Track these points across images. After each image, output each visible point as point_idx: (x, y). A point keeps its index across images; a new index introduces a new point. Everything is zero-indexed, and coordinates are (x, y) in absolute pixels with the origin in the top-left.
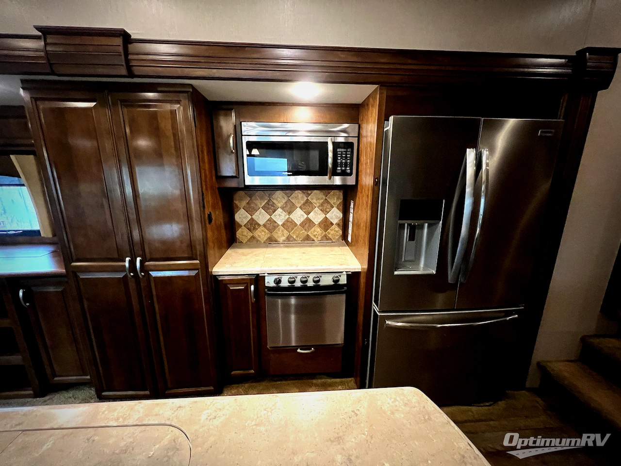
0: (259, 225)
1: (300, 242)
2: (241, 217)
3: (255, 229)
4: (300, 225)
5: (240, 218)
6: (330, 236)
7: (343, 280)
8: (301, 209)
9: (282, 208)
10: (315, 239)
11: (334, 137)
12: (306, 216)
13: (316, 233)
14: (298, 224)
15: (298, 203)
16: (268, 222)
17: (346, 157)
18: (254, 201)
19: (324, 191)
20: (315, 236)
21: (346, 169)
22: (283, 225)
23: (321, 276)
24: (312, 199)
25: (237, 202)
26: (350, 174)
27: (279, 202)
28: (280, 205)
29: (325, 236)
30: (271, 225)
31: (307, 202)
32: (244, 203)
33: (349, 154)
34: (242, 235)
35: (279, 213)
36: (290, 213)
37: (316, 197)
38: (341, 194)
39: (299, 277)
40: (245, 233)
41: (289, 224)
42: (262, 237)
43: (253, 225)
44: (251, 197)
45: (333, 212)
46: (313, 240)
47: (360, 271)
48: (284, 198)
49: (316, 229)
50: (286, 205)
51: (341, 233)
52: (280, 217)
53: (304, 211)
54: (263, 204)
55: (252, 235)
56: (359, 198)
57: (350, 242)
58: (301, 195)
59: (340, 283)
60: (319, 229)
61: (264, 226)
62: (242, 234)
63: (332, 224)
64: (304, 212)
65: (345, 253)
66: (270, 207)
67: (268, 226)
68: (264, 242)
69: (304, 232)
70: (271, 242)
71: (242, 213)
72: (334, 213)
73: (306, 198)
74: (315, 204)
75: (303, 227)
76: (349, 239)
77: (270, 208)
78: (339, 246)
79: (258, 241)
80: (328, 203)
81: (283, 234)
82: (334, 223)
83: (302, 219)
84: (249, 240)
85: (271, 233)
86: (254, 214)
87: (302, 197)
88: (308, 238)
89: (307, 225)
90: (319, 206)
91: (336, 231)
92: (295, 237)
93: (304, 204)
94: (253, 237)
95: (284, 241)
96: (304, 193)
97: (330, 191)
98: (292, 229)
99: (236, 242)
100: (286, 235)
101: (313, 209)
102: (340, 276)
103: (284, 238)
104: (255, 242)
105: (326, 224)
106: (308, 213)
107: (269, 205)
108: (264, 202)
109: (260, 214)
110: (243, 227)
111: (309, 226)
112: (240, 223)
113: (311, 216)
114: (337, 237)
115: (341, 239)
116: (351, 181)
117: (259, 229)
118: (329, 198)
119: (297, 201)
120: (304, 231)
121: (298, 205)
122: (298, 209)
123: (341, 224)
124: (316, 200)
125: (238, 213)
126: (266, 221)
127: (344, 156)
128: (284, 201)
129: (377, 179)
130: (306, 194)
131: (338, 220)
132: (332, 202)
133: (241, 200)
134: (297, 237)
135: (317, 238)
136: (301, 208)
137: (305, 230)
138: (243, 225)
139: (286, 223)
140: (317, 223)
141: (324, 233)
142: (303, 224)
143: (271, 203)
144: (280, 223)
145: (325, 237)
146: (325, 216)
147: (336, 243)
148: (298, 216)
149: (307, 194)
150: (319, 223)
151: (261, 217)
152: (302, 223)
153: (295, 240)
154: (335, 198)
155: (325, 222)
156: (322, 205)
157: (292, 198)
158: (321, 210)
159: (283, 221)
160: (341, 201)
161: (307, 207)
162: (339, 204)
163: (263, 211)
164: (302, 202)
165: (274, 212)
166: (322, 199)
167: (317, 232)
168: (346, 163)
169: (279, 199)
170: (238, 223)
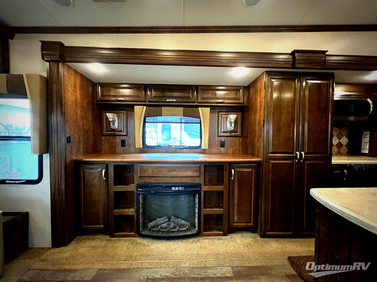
6: (341, 152)
38: (348, 129)
45: (343, 139)
51: (347, 150)
57: (367, 153)
60: (336, 148)
76: (365, 151)
80: (341, 134)
82: (344, 145)
91: (344, 149)
97: (342, 128)
101: (333, 137)
114: (345, 153)
123: (347, 146)
124: (335, 133)
131: (346, 143)
132: (343, 133)
135: (335, 153)
141: (338, 150)
146: (339, 141)
150: (336, 145)
154: (345, 132)
155: (339, 144)
156: (338, 135)
158: (338, 138)
162: (347, 134)
166: (338, 132)
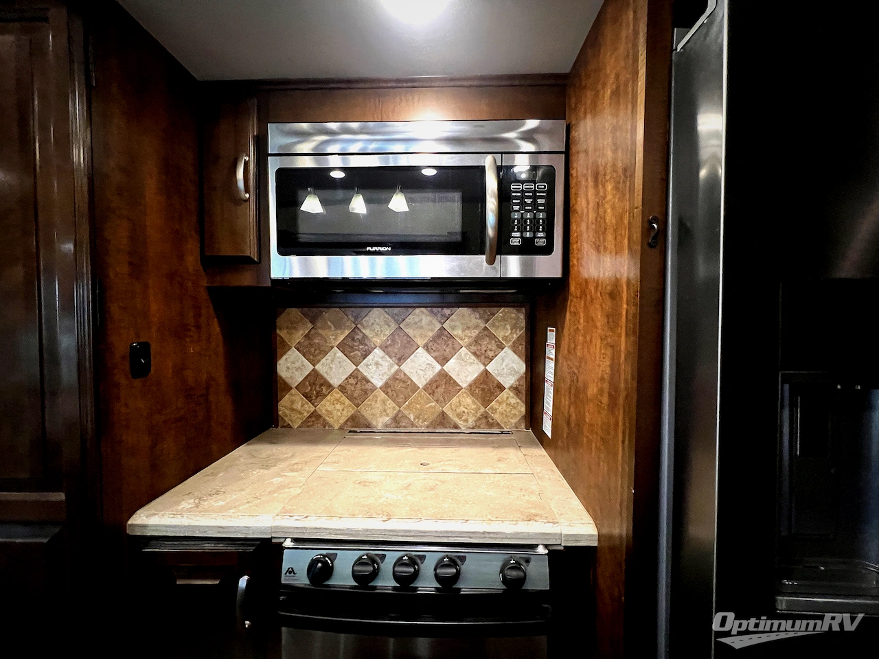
0: (330, 386)
1: (423, 430)
2: (292, 367)
3: (321, 395)
4: (425, 388)
5: (288, 368)
6: (497, 417)
7: (538, 576)
8: (427, 350)
9: (385, 348)
10: (460, 423)
11: (502, 153)
12: (438, 367)
13: (462, 408)
14: (421, 387)
15: (421, 336)
16: (352, 381)
17: (535, 205)
18: (320, 331)
19: (481, 310)
20: (459, 416)
21: (535, 237)
22: (386, 387)
23: (463, 559)
24: (453, 328)
25: (282, 333)
26: (548, 250)
27: (377, 335)
28: (378, 341)
29: (485, 416)
30: (357, 388)
31: (442, 335)
32: (299, 336)
33: (541, 197)
34: (293, 410)
35: (376, 359)
36: (401, 360)
37: (463, 322)
38: (522, 316)
39: (392, 557)
40: (298, 406)
41: (399, 386)
42: (336, 414)
43: (316, 387)
44: (313, 322)
45: (503, 360)
46: (456, 427)
47: (595, 544)
48: (389, 326)
49: (462, 399)
50: (393, 341)
51: (523, 409)
52: (378, 368)
53: (434, 354)
54: (341, 338)
55: (312, 409)
56: (575, 314)
57: (549, 434)
58: (429, 318)
59: (529, 586)
60: (469, 400)
61: (342, 388)
62: (292, 406)
63: (501, 388)
64: (435, 358)
65: (539, 469)
66: (357, 344)
67: (349, 388)
68: (341, 428)
69: (432, 407)
70: (357, 428)
71: (292, 358)
72: (507, 361)
73: (438, 326)
74: (461, 339)
75: (433, 393)
76: (547, 428)
77: (355, 348)
78: (518, 445)
79: (325, 424)
80: (492, 337)
81: (385, 410)
82: (507, 386)
83: (430, 375)
84: (305, 423)
85: (358, 406)
86: (319, 361)
87: (431, 323)
88: (443, 419)
89: (441, 390)
90: (470, 344)
91: (510, 407)
92: (412, 417)
93: (435, 339)
94: (315, 416)
95: (386, 426)
96: (436, 314)
97: (495, 310)
98: (406, 399)
99: (277, 426)
100: (392, 413)
101: (455, 350)
102: (528, 561)
103: (386, 419)
104: (318, 427)
105: (487, 388)
106: (444, 360)
107: (353, 339)
108: (342, 333)
109: (332, 361)
110: (294, 391)
111: (447, 391)
112: (289, 381)
113: (452, 367)
114: (513, 421)
115: (523, 426)
116: (547, 267)
117: (329, 397)
118: (493, 325)
119: (418, 332)
120: (433, 404)
121: (421, 342)
122: (421, 350)
123: (523, 389)
124: (463, 330)
125: (284, 357)
126: (344, 377)
127: (528, 201)
128: (388, 333)
129: (655, 220)
130: (439, 315)
131: (517, 377)
132: (500, 334)
133: (293, 327)
134: (417, 417)
135: (466, 421)
136: (426, 348)
137: (437, 401)
138: (294, 386)
139: (390, 382)
140: (464, 385)
141: (482, 410)
142: (432, 387)
143: (359, 337)
144: (378, 382)
145: (484, 421)
146: (482, 368)
147: (513, 437)
148: (421, 367)
149: (443, 315)
150: (470, 385)
151: (336, 367)
152: (430, 383)
153: (413, 425)
154: (508, 327)
155: (484, 382)
156: (477, 341)
157: (407, 325)
158: (474, 354)
159: (385, 378)
160: (521, 332)
161: (442, 346)
162: (518, 339)
163: (340, 354)
164: (431, 334)
165: (365, 356)
166: (476, 327)
167: (464, 407)
168: (535, 221)
169: (377, 328)
170: (284, 381)
